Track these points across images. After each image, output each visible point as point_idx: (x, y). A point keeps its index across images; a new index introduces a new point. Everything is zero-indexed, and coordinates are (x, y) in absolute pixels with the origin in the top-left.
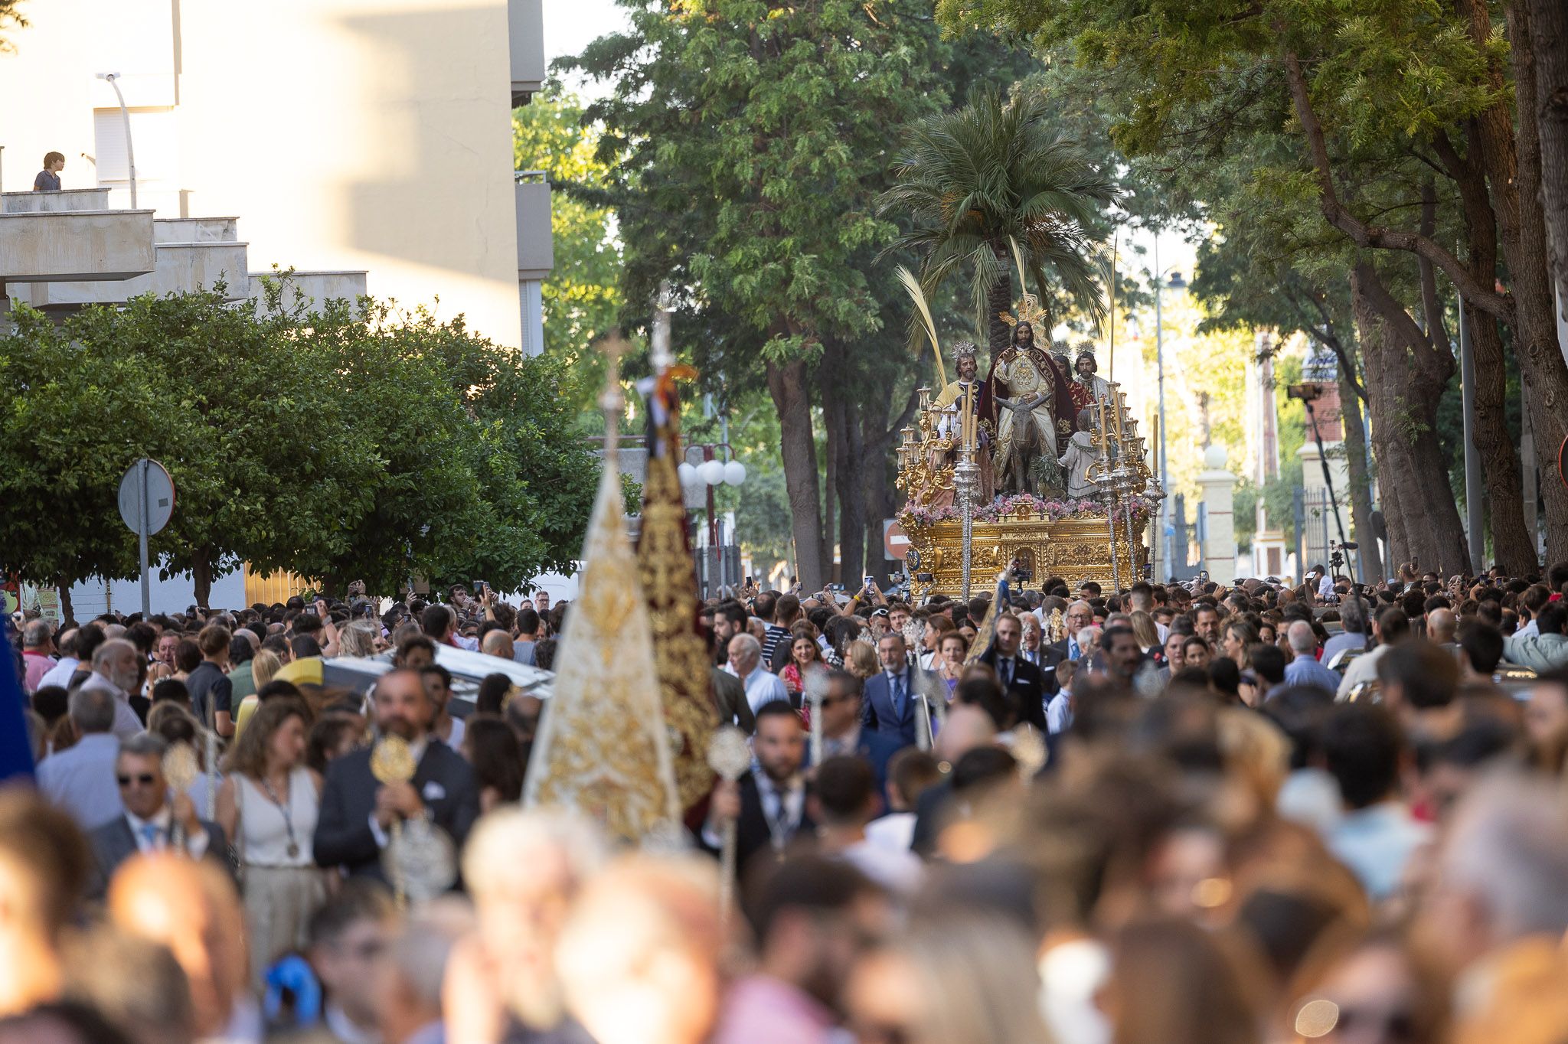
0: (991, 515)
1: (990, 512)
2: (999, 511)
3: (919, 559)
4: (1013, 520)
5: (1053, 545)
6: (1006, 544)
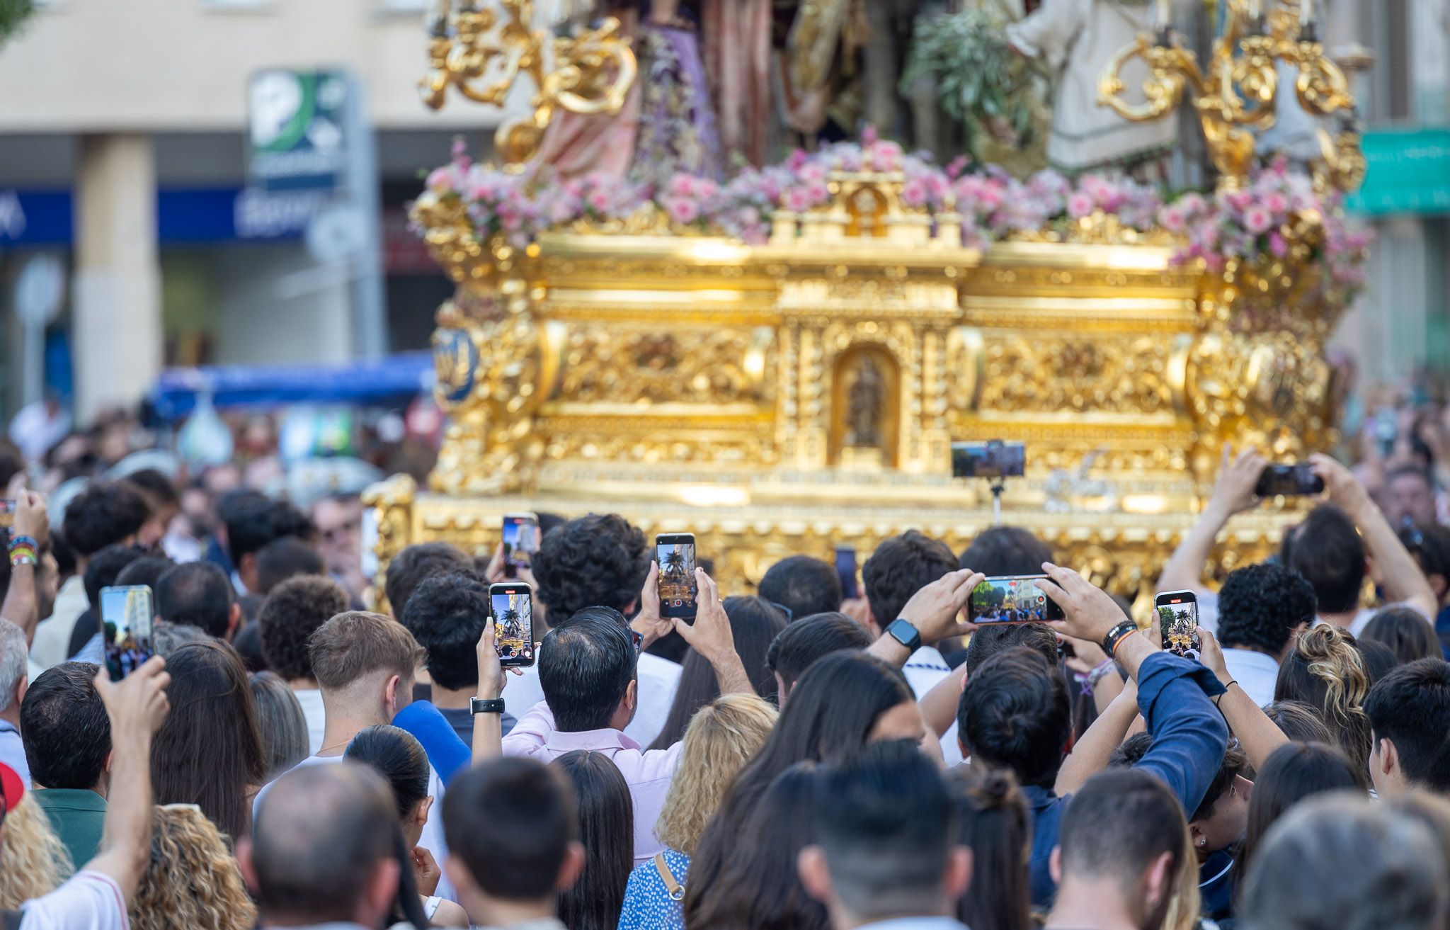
0: (750, 216)
1: (746, 202)
2: (776, 203)
3: (475, 360)
5: (971, 339)
6: (799, 324)
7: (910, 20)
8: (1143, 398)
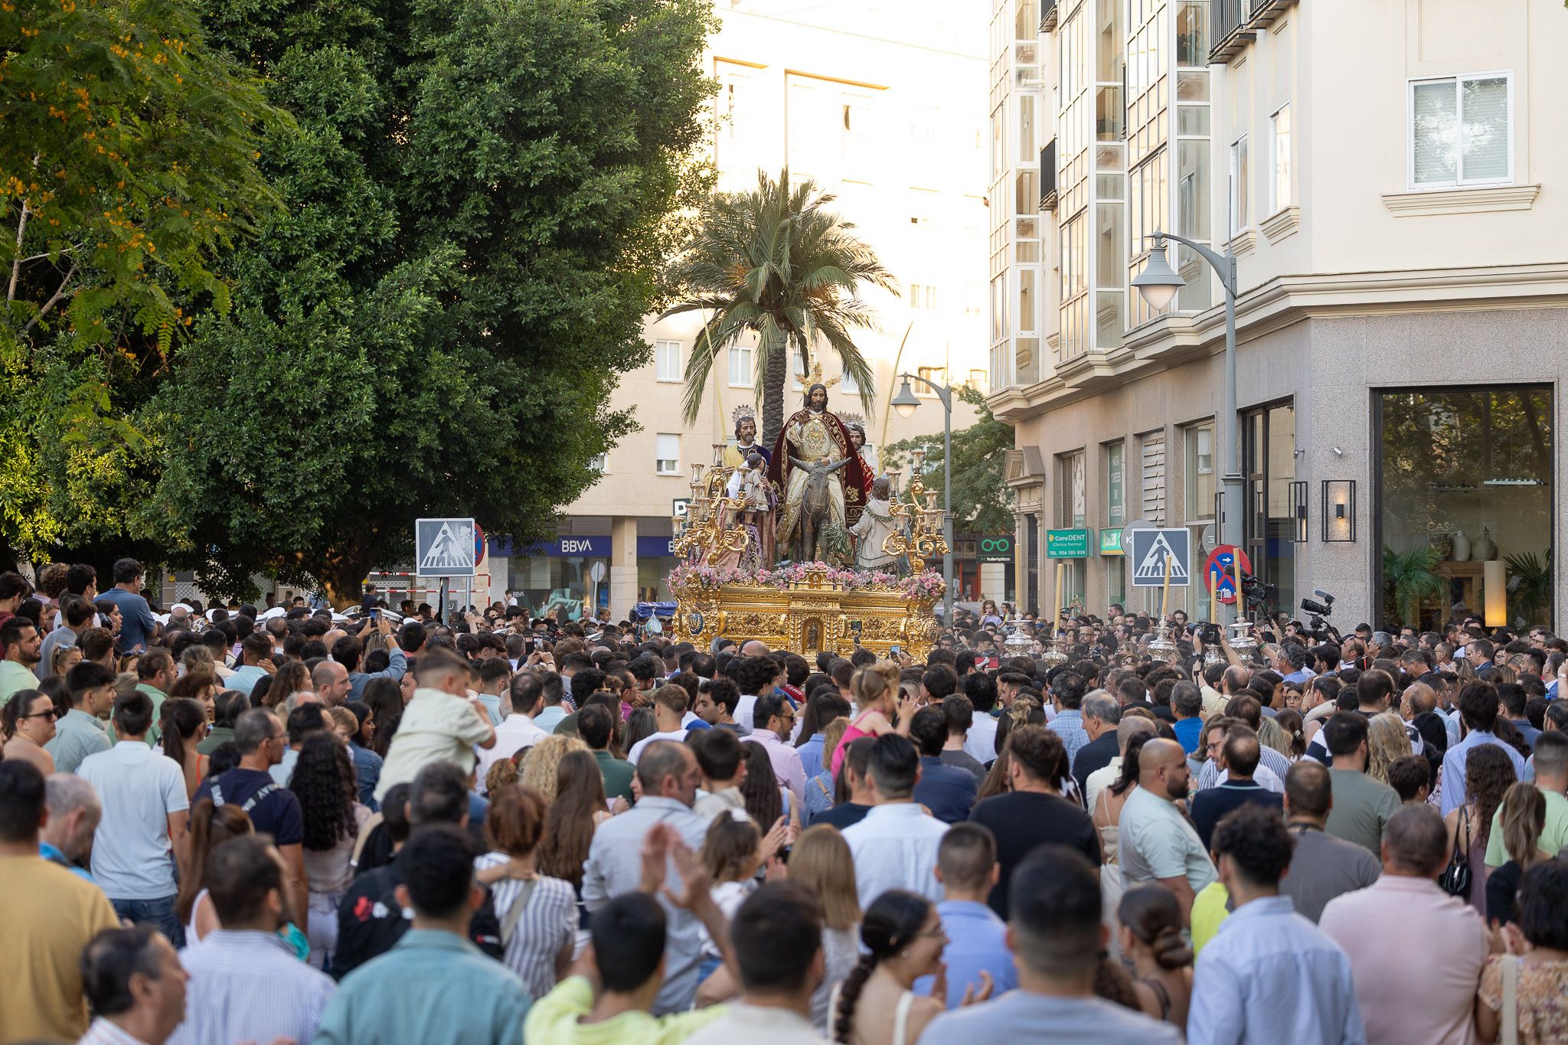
0: (781, 581)
1: (780, 577)
2: (789, 578)
3: (702, 621)
4: (804, 588)
5: (843, 617)
6: (796, 612)
7: (819, 523)
8: (893, 636)
